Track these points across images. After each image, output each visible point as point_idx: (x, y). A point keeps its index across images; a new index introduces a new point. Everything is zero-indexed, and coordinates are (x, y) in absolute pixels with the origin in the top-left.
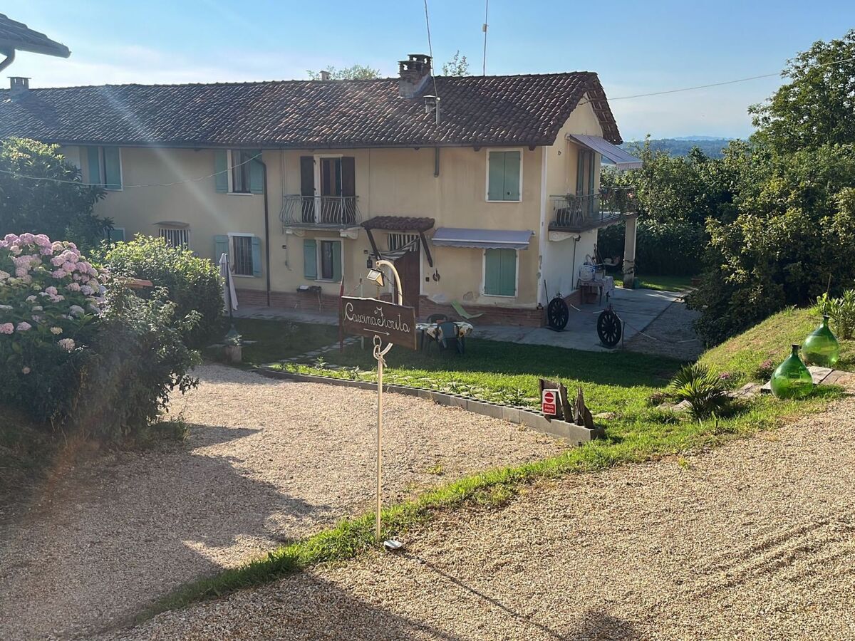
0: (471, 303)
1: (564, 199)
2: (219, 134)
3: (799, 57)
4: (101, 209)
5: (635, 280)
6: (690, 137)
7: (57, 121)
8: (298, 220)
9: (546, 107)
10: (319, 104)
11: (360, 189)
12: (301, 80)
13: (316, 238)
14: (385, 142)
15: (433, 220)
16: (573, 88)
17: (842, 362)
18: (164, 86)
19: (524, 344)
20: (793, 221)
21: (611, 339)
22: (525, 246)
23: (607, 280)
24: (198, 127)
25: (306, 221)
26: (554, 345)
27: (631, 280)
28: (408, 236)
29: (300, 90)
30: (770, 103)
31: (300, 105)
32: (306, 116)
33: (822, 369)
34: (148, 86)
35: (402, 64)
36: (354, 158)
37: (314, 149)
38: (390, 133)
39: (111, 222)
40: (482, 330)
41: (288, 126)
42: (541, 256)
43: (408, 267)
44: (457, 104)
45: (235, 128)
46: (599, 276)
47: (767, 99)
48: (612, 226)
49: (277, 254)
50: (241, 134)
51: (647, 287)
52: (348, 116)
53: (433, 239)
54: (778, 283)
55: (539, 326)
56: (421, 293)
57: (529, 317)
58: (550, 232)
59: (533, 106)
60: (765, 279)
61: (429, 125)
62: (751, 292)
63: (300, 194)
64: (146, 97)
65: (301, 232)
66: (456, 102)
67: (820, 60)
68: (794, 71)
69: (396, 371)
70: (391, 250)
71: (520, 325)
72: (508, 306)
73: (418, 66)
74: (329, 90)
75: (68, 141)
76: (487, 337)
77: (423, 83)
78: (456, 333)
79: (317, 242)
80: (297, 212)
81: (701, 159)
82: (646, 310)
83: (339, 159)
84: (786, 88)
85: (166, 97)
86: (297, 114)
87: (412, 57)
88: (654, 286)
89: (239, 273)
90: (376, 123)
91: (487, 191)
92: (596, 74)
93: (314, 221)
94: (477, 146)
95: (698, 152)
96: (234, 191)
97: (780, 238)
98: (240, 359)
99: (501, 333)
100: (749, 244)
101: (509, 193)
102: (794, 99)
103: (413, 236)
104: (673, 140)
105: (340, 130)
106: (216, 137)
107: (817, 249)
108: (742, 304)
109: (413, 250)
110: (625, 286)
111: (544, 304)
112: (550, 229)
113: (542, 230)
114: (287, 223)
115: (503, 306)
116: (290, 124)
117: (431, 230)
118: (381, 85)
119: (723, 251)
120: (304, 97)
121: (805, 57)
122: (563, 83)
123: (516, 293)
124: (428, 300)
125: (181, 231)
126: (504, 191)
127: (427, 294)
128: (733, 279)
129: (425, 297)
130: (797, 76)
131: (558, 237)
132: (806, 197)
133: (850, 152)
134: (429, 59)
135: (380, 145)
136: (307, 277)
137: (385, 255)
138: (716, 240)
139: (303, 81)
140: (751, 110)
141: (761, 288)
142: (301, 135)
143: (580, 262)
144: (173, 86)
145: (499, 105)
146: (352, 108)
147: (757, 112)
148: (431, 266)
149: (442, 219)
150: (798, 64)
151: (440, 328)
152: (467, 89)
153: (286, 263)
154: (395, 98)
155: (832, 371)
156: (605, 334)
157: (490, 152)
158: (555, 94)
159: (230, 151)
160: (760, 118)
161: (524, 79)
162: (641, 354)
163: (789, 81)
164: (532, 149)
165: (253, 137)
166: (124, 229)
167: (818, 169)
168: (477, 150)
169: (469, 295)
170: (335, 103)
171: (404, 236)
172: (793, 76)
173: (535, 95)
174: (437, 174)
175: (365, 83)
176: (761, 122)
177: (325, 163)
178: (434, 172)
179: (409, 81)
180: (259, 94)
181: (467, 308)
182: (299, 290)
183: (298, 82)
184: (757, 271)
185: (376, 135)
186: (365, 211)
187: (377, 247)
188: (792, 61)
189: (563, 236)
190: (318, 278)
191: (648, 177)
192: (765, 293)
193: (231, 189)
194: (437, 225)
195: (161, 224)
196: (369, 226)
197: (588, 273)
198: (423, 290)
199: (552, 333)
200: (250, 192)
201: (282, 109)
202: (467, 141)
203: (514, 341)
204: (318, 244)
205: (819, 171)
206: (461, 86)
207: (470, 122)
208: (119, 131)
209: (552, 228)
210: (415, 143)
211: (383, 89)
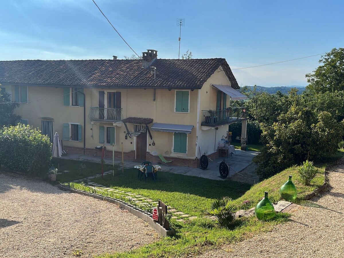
0: (167, 156)
1: (208, 112)
2: (66, 81)
3: (326, 55)
4: (17, 111)
5: (246, 147)
6: (292, 86)
7: (4, 74)
8: (97, 118)
9: (201, 72)
10: (109, 69)
11: (123, 105)
12: (104, 59)
13: (105, 126)
14: (132, 86)
15: (153, 119)
16: (214, 65)
17: (299, 199)
18: (50, 61)
19: (187, 176)
20: (297, 126)
21: (224, 175)
22: (190, 132)
23: (231, 147)
24: (58, 78)
25: (100, 119)
26: (199, 176)
27: (244, 147)
28: (142, 126)
29: (103, 64)
30: (314, 73)
31: (101, 70)
32: (103, 74)
33: (287, 202)
34: (44, 61)
35: (144, 53)
36: (121, 92)
37: (103, 88)
38: (135, 82)
39: (20, 117)
40: (171, 168)
41: (94, 78)
42: (197, 137)
43: (142, 140)
44: (165, 71)
45: (73, 79)
46: (227, 145)
47: (313, 72)
48: (234, 123)
49: (88, 133)
50: (75, 81)
51: (251, 150)
52: (120, 75)
53: (151, 128)
54: (291, 154)
55: (196, 167)
56: (147, 151)
57: (192, 163)
58: (202, 126)
59: (196, 72)
60: (285, 152)
61: (152, 79)
62: (278, 157)
63: (99, 107)
64: (42, 65)
65: (98, 123)
66: (165, 70)
67: (335, 56)
68: (324, 60)
69: (120, 188)
70: (135, 132)
71: (188, 166)
72: (184, 158)
73: (151, 54)
74: (115, 64)
75: (5, 83)
76: (172, 171)
77: (153, 62)
78: (153, 171)
79: (105, 127)
80: (97, 115)
81: (281, 96)
82: (247, 161)
83: (115, 92)
84: (320, 67)
85: (49, 65)
86: (99, 73)
87: (148, 50)
88: (254, 150)
89: (73, 140)
90: (130, 77)
91: (175, 108)
92: (225, 59)
93: (104, 119)
94: (170, 88)
95: (280, 93)
96: (72, 105)
97: (292, 133)
98: (55, 180)
99: (178, 170)
100: (277, 136)
101: (184, 109)
102: (324, 72)
103: (144, 126)
104: (285, 87)
105: (115, 80)
106: (64, 82)
107: (308, 139)
108: (275, 163)
109: (144, 132)
110: (242, 149)
111: (199, 157)
112: (202, 125)
113: (198, 125)
114: (92, 119)
115: (181, 158)
116: (96, 77)
117: (151, 124)
118: (136, 62)
119: (267, 138)
120: (104, 66)
121: (329, 55)
122: (210, 63)
123: (187, 152)
124: (149, 154)
125: (50, 121)
126: (182, 108)
127: (149, 151)
128: (271, 151)
129: (149, 152)
130: (325, 62)
131: (205, 128)
132: (306, 114)
133: (342, 94)
134: (156, 52)
135: (130, 87)
136: (100, 143)
137: (133, 134)
138: (265, 133)
139: (105, 60)
140: (306, 76)
141: (283, 155)
142: (99, 82)
143: (219, 139)
144: (54, 61)
145: (182, 71)
146: (122, 71)
147: (309, 77)
148: (152, 139)
149: (156, 119)
150: (326, 58)
151: (146, 168)
152: (171, 65)
153: (92, 136)
154: (141, 67)
155: (291, 204)
156: (222, 172)
157: (176, 91)
158: (206, 67)
159: (71, 88)
160: (311, 79)
161: (195, 61)
162: (237, 182)
163: (322, 64)
164: (192, 90)
165: (79, 83)
166: (28, 120)
167: (325, 102)
168: (170, 90)
169: (167, 152)
170: (116, 69)
171: (141, 126)
172: (324, 62)
173: (198, 67)
174: (154, 100)
175: (130, 61)
176: (311, 81)
177: (110, 94)
178: (153, 99)
179: (146, 61)
180: (86, 65)
181: (166, 158)
182: (96, 148)
183: (103, 60)
184: (281, 148)
185: (129, 83)
186: (124, 115)
187: (129, 130)
188: (323, 56)
189: (208, 128)
190: (105, 143)
191: (255, 103)
192: (285, 158)
193: (71, 104)
194: (154, 122)
195: (42, 118)
196: (125, 121)
197: (222, 144)
198: (148, 149)
199: (201, 171)
200: (78, 106)
201: (94, 71)
202: (166, 86)
203: (182, 174)
204: (106, 128)
205: (325, 103)
206: (168, 63)
207: (169, 78)
208: (26, 79)
209: (203, 124)
210: (144, 87)
211: (136, 64)
